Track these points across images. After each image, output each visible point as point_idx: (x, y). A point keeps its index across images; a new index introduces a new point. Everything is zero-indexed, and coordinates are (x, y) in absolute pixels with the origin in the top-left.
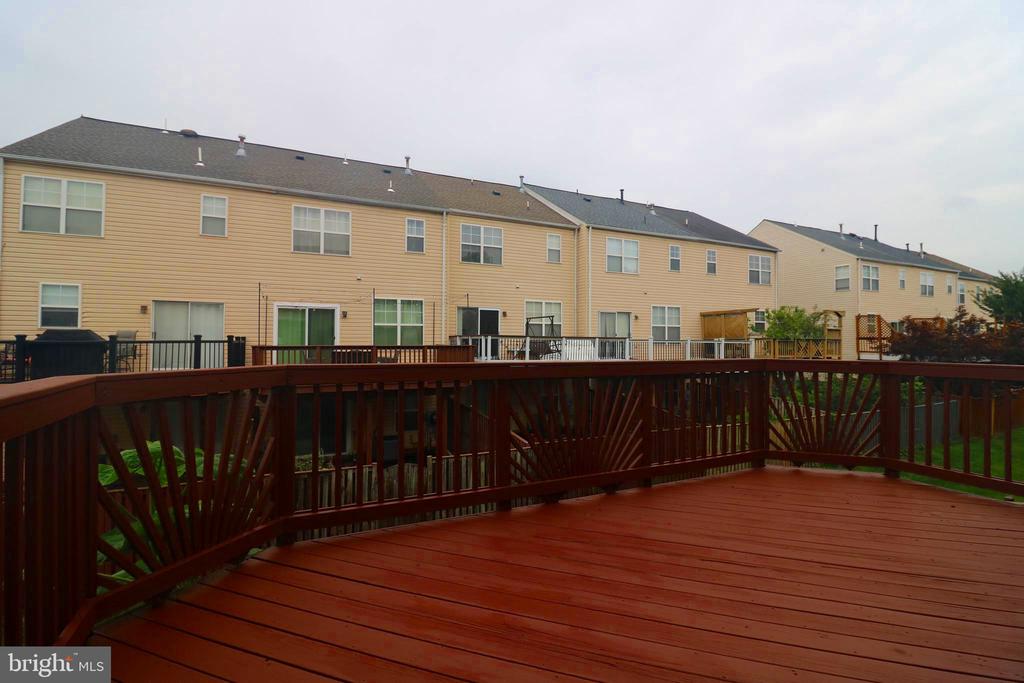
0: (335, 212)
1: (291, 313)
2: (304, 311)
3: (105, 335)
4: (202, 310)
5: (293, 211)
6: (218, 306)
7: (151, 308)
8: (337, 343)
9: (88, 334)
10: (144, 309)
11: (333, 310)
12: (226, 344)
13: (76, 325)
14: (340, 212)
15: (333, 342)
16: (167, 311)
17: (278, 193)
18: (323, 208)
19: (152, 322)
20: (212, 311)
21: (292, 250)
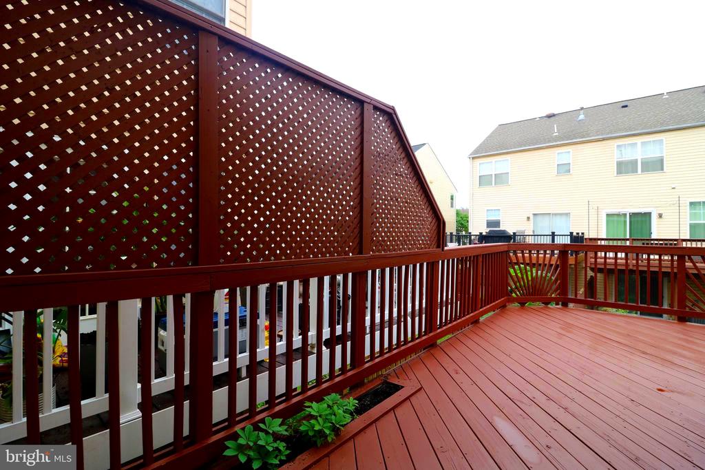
0: (650, 142)
1: (616, 216)
2: (626, 214)
3: (511, 232)
4: (558, 217)
5: (616, 148)
6: (567, 214)
7: (532, 217)
8: (654, 236)
9: (504, 232)
10: (528, 218)
11: (650, 213)
12: (569, 237)
13: (499, 227)
14: (654, 141)
15: (650, 236)
16: (539, 218)
17: (604, 139)
18: (638, 140)
19: (532, 224)
20: (564, 218)
21: (616, 175)
